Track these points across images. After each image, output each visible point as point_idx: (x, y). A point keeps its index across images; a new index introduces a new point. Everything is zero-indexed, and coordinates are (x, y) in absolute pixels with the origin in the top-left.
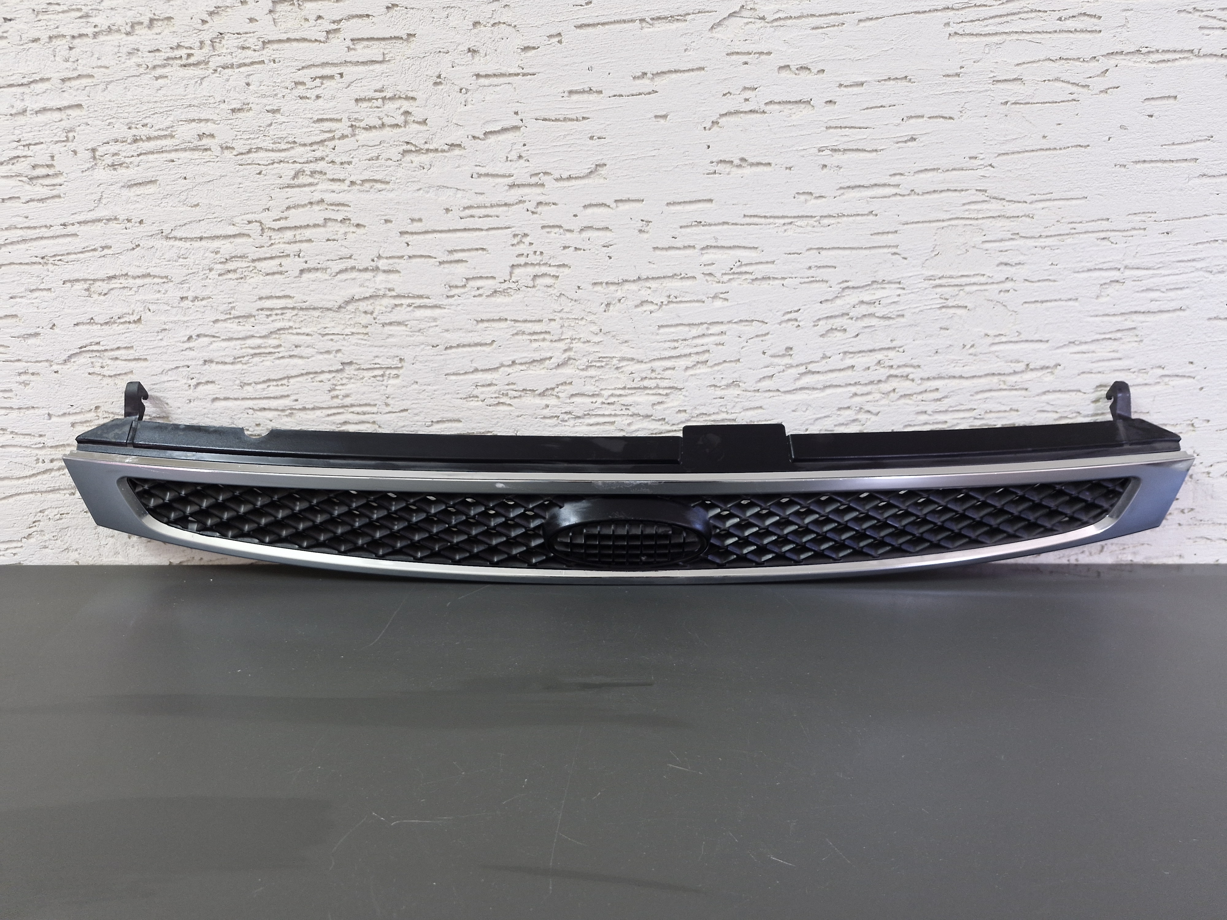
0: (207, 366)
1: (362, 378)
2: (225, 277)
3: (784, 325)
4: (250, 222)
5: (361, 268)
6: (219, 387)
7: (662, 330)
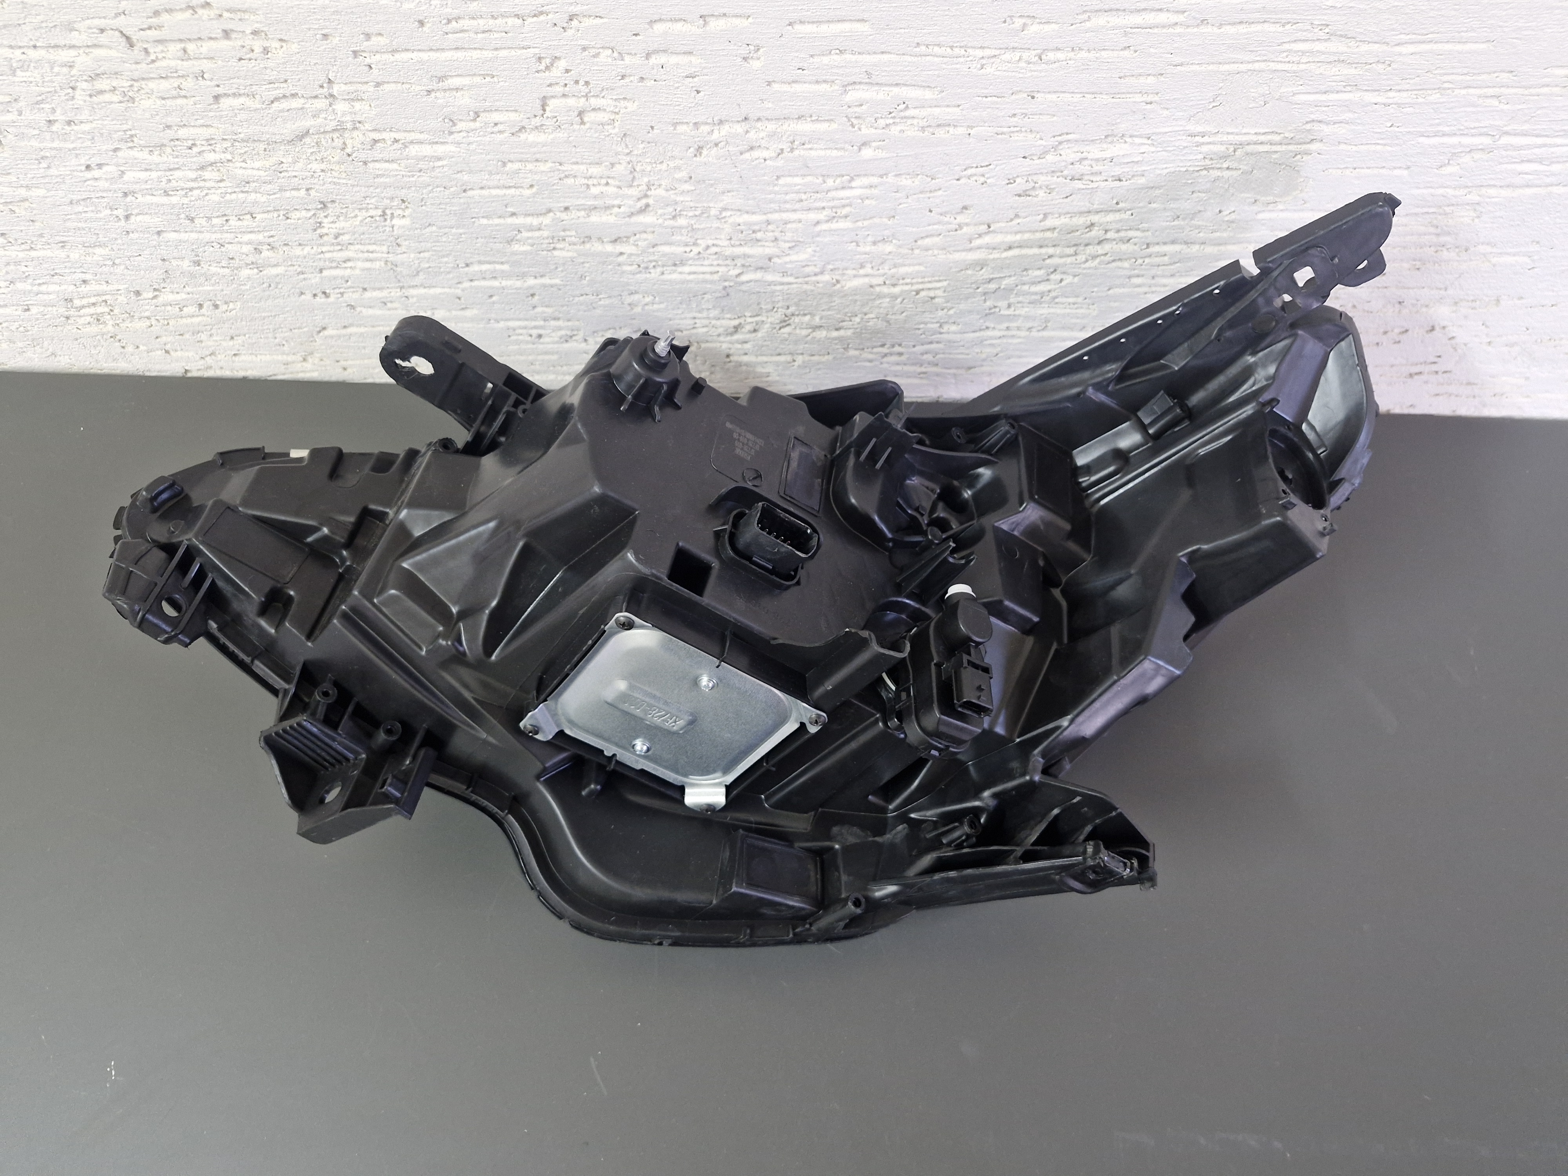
0: (130, 198)
1: (356, 216)
2: (101, 98)
3: (963, 181)
4: (102, 31)
5: (308, 96)
6: (160, 219)
7: (781, 181)
